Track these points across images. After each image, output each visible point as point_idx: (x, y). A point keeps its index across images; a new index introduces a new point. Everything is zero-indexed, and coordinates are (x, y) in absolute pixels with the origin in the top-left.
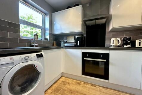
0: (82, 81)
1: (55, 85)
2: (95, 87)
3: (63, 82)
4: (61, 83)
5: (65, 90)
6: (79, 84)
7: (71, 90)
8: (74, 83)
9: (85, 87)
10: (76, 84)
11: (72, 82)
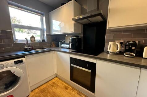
0: (71, 86)
1: (45, 86)
2: (81, 96)
3: (54, 83)
4: (50, 84)
5: (49, 93)
6: (66, 88)
7: (54, 94)
8: (62, 86)
9: (70, 93)
10: (63, 89)
11: (61, 85)
